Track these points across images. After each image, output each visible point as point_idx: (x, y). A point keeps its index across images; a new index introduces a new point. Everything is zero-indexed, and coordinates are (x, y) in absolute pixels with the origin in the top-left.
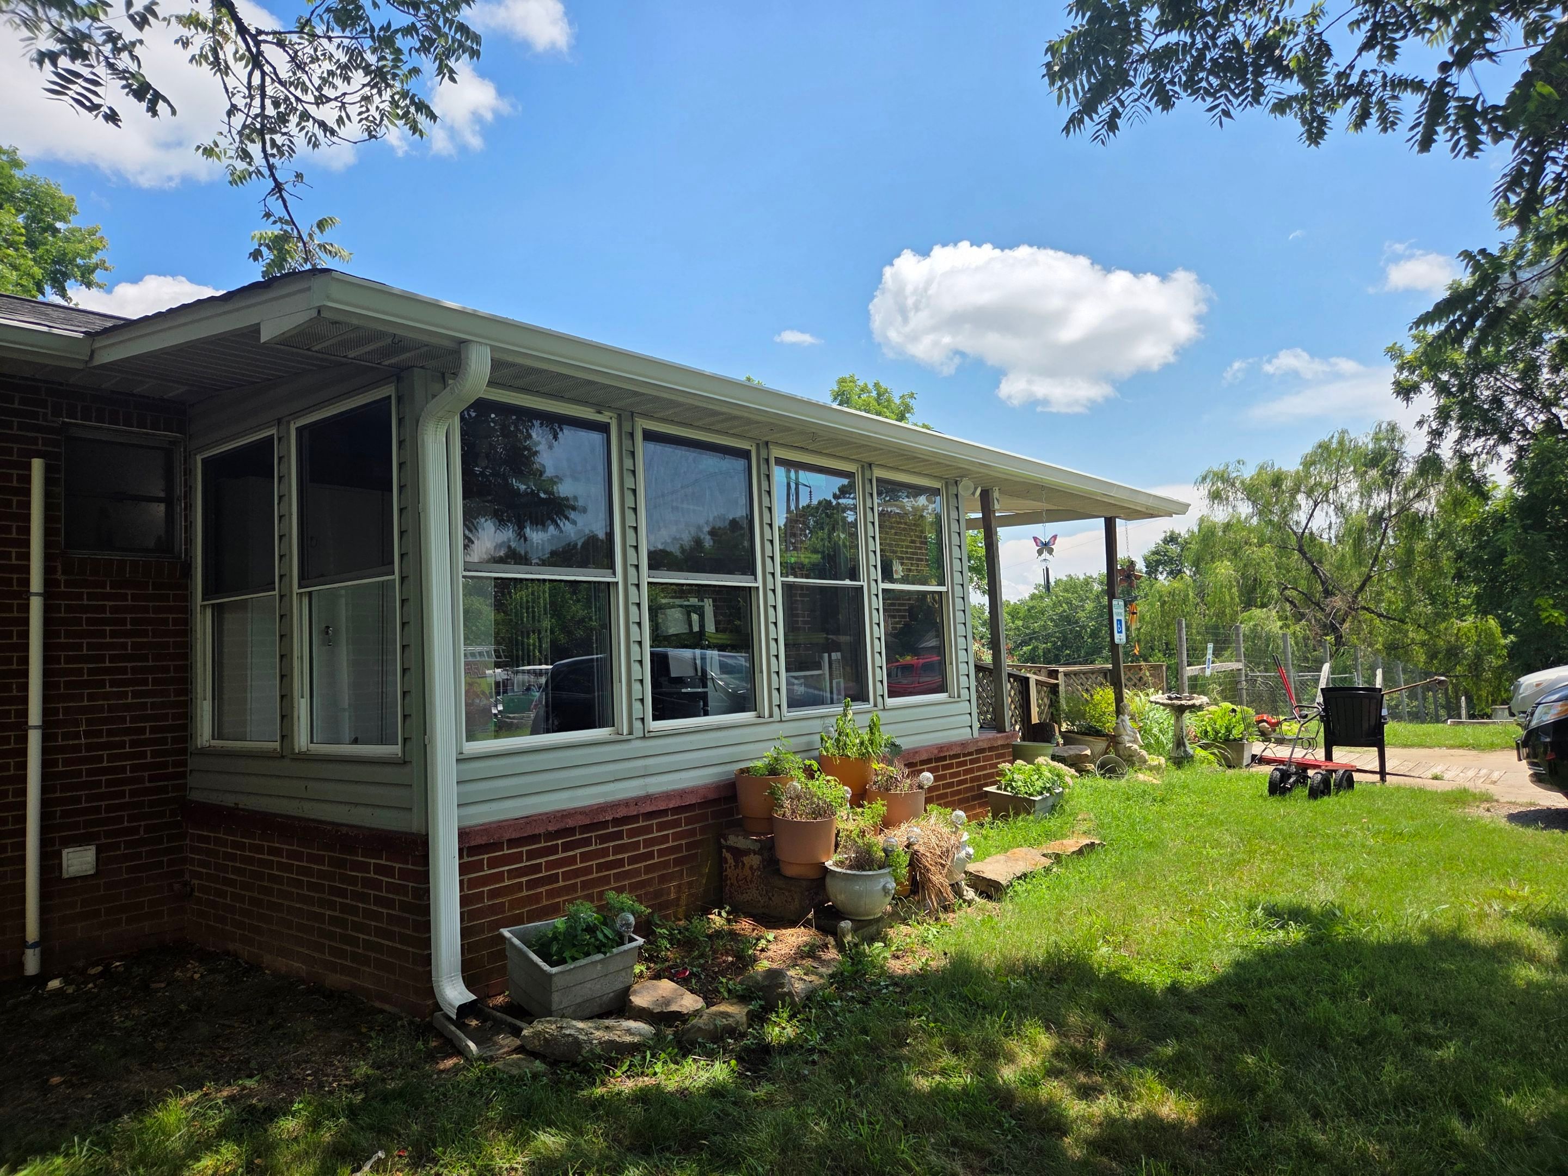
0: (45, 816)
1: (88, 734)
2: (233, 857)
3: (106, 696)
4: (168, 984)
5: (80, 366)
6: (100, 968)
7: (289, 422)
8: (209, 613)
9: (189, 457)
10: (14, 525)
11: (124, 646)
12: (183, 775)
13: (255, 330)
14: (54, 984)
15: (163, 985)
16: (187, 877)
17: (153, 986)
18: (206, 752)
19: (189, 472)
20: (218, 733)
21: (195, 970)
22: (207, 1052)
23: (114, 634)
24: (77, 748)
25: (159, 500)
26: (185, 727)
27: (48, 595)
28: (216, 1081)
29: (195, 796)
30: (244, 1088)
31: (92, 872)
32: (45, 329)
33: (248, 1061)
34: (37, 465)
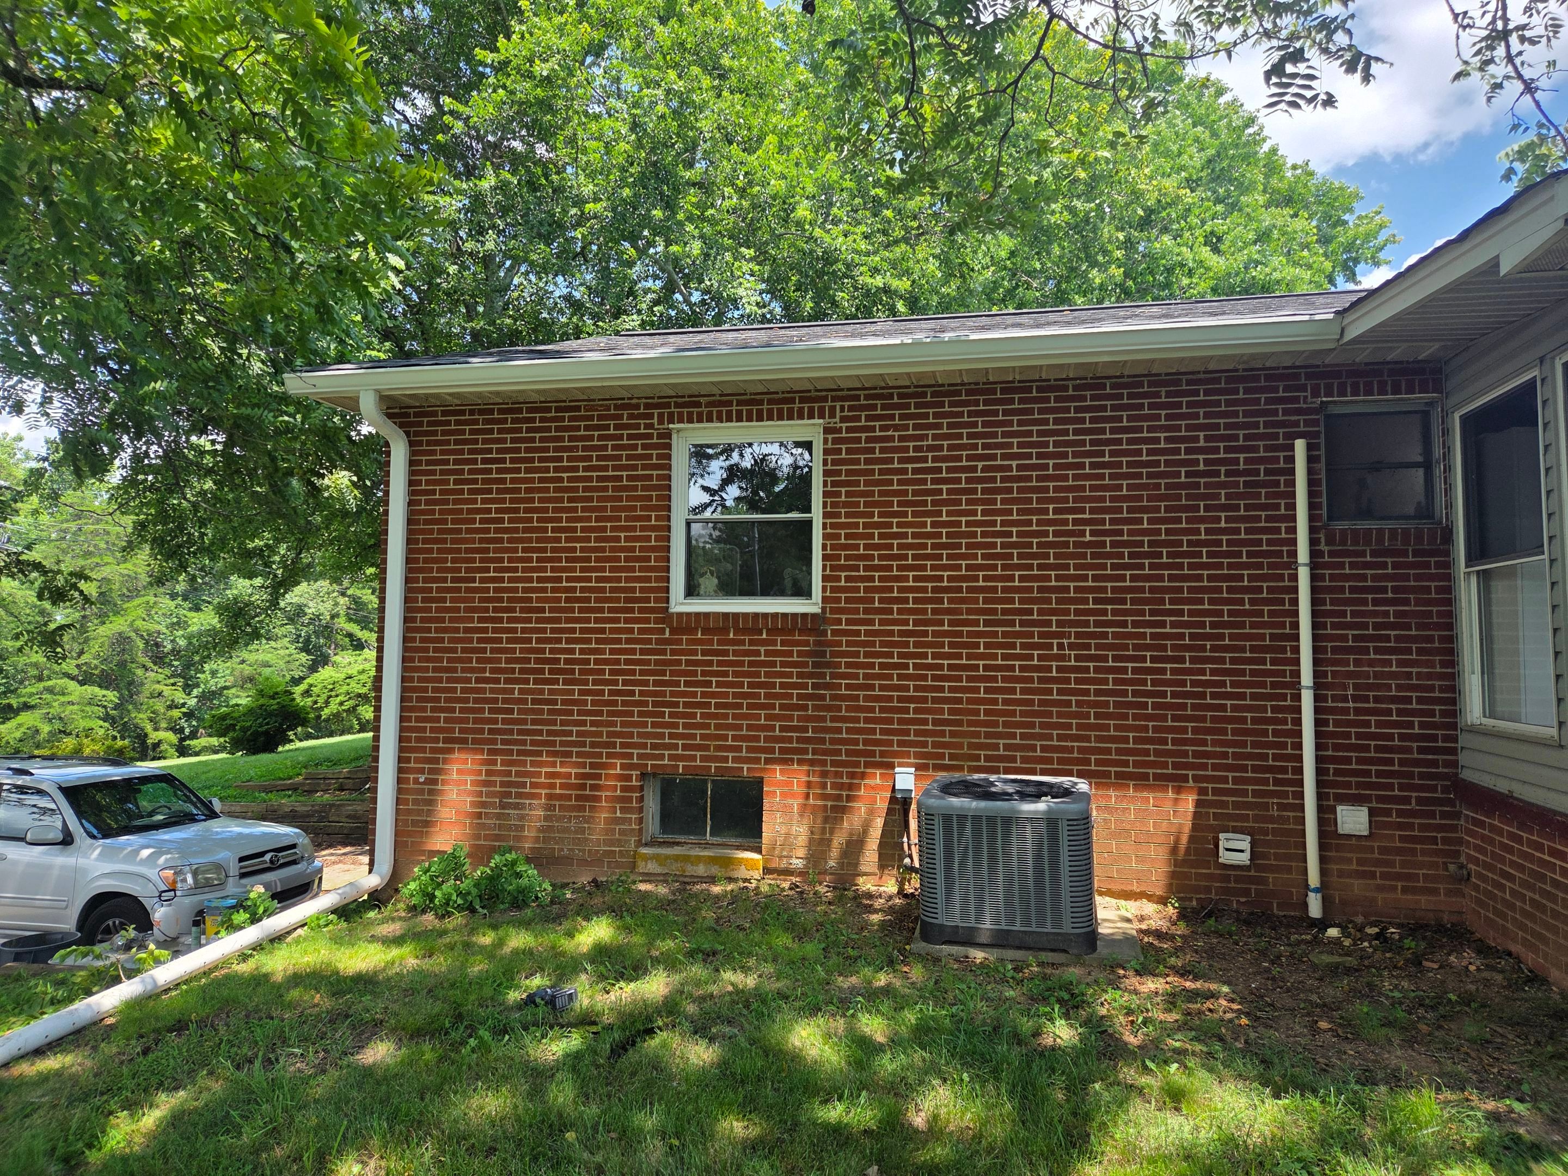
0: (1320, 772)
1: (1355, 699)
2: (1510, 850)
3: (1371, 663)
4: (1441, 967)
5: (1332, 346)
6: (1376, 930)
7: (1553, 359)
8: (1474, 580)
9: (1446, 415)
10: (1283, 502)
11: (1386, 614)
12: (1454, 751)
13: (1494, 264)
14: (1333, 932)
15: (1436, 966)
16: (1463, 859)
17: (1427, 964)
18: (1474, 730)
19: (1446, 432)
20: (1491, 710)
21: (1469, 960)
22: (1473, 1054)
23: (1376, 602)
24: (1346, 711)
25: (1416, 465)
26: (1454, 702)
27: (1314, 565)
28: (1481, 1090)
29: (1466, 775)
30: (1512, 1111)
31: (1366, 833)
32: (1307, 318)
33: (1520, 1082)
34: (1300, 446)
